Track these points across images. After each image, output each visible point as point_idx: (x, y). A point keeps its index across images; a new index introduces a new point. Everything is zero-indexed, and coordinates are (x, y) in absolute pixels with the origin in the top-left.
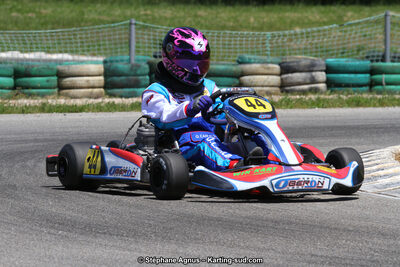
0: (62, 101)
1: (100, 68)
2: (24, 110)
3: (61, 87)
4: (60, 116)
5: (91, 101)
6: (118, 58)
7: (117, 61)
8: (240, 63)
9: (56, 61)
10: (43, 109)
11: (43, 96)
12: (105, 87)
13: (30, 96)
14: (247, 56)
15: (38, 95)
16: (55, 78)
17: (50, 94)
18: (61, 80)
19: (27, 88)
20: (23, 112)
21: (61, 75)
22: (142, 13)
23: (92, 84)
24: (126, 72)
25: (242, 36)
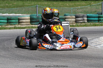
0: (19, 26)
1: (29, 17)
2: (10, 28)
3: (19, 23)
4: (19, 30)
5: (27, 26)
6: (33, 15)
7: (33, 16)
8: (65, 16)
9: (18, 16)
10: (15, 28)
11: (15, 25)
12: (30, 22)
13: (11, 25)
14: (66, 14)
15: (13, 24)
16: (18, 20)
17: (16, 24)
18: (19, 21)
19: (11, 23)
20: (10, 29)
21: (19, 19)
22: (39, 3)
23: (27, 21)
24: (36, 18)
25: (65, 9)
